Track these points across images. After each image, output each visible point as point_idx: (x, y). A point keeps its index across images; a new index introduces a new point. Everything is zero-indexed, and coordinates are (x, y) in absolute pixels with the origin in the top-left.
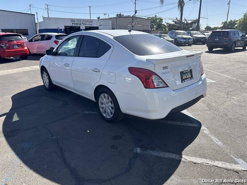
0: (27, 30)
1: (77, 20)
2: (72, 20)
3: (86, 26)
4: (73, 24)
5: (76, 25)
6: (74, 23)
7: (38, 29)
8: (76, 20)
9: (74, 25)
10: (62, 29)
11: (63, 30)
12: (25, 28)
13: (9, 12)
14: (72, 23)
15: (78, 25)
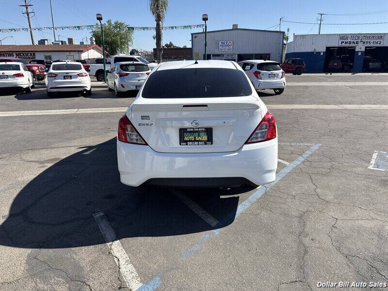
0: (270, 54)
1: (353, 36)
2: (343, 37)
3: (368, 45)
4: (342, 42)
5: (348, 45)
6: (344, 41)
7: (285, 52)
8: (350, 36)
9: (343, 44)
10: (320, 52)
11: (322, 54)
12: (268, 53)
13: (251, 31)
14: (340, 41)
15: (352, 45)
